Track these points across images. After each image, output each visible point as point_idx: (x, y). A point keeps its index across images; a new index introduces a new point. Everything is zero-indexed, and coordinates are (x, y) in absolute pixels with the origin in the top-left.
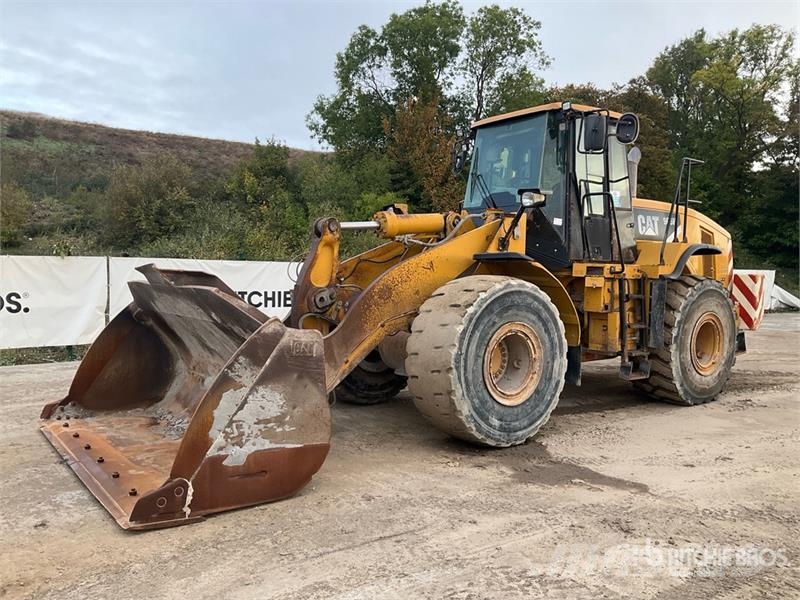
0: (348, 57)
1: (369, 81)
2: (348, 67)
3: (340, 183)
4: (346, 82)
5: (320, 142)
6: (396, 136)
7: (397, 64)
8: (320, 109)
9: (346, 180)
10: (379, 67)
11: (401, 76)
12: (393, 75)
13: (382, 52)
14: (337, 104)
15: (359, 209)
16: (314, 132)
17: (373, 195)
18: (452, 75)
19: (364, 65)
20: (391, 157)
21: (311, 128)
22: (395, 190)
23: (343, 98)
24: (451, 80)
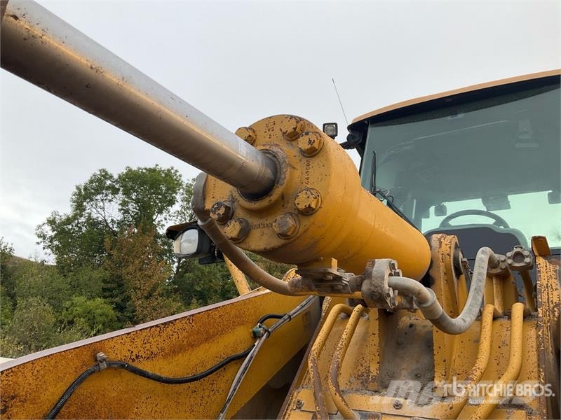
0: (85, 189)
1: (99, 210)
2: (85, 196)
3: (54, 285)
4: (80, 207)
5: (44, 248)
6: (114, 252)
7: (124, 204)
8: (51, 222)
9: (61, 283)
10: (110, 201)
11: (126, 212)
12: (120, 210)
13: (115, 191)
14: (69, 221)
15: (67, 309)
16: (41, 239)
17: (83, 299)
18: (166, 219)
19: (99, 197)
20: (106, 269)
21: (39, 236)
22: (105, 297)
23: (75, 217)
24: (164, 222)
